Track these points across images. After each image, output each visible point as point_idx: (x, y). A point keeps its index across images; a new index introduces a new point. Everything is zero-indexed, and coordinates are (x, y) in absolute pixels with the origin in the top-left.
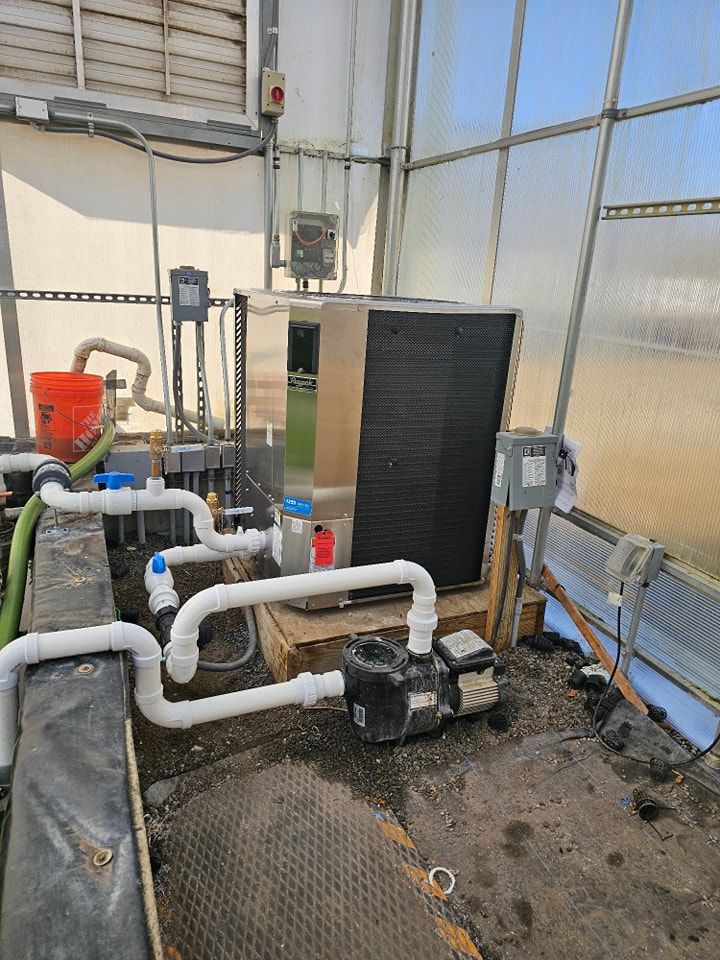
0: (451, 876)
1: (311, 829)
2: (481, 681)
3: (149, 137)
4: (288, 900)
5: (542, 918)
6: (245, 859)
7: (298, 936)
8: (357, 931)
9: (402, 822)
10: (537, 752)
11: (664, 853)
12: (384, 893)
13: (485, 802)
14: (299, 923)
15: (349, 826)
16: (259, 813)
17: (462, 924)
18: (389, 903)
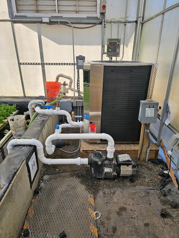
0: (100, 215)
1: (72, 194)
2: (128, 168)
3: (72, 23)
4: (60, 208)
5: (118, 233)
6: (55, 196)
7: (58, 217)
8: (71, 220)
9: (95, 199)
10: (139, 191)
11: (163, 228)
12: (81, 213)
13: (118, 199)
14: (60, 214)
15: (81, 196)
16: (63, 187)
17: (97, 227)
18: (81, 216)
